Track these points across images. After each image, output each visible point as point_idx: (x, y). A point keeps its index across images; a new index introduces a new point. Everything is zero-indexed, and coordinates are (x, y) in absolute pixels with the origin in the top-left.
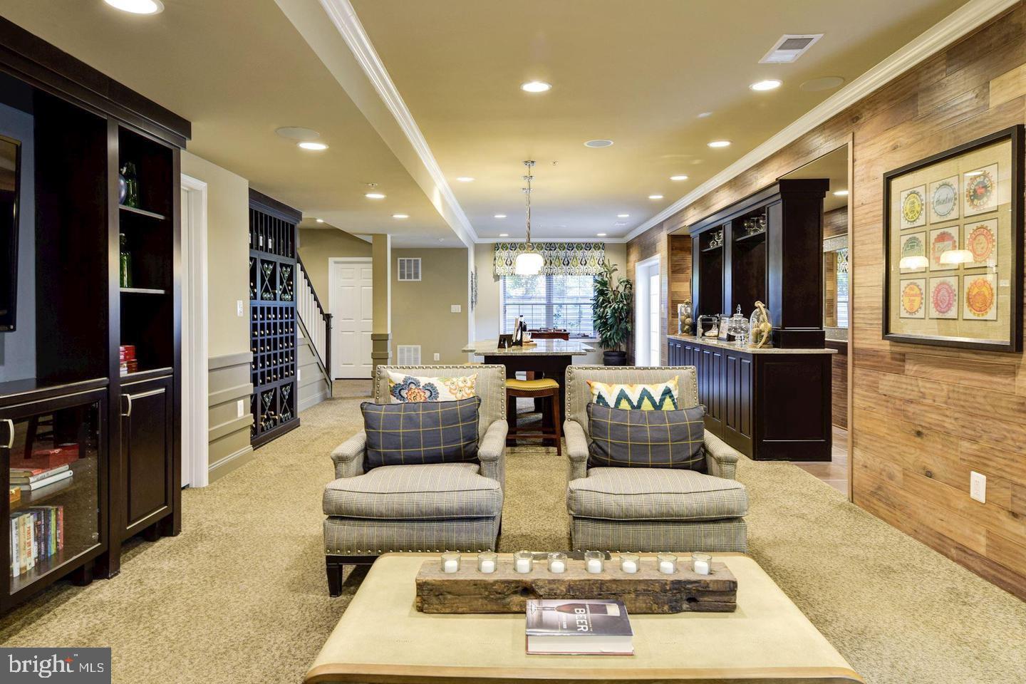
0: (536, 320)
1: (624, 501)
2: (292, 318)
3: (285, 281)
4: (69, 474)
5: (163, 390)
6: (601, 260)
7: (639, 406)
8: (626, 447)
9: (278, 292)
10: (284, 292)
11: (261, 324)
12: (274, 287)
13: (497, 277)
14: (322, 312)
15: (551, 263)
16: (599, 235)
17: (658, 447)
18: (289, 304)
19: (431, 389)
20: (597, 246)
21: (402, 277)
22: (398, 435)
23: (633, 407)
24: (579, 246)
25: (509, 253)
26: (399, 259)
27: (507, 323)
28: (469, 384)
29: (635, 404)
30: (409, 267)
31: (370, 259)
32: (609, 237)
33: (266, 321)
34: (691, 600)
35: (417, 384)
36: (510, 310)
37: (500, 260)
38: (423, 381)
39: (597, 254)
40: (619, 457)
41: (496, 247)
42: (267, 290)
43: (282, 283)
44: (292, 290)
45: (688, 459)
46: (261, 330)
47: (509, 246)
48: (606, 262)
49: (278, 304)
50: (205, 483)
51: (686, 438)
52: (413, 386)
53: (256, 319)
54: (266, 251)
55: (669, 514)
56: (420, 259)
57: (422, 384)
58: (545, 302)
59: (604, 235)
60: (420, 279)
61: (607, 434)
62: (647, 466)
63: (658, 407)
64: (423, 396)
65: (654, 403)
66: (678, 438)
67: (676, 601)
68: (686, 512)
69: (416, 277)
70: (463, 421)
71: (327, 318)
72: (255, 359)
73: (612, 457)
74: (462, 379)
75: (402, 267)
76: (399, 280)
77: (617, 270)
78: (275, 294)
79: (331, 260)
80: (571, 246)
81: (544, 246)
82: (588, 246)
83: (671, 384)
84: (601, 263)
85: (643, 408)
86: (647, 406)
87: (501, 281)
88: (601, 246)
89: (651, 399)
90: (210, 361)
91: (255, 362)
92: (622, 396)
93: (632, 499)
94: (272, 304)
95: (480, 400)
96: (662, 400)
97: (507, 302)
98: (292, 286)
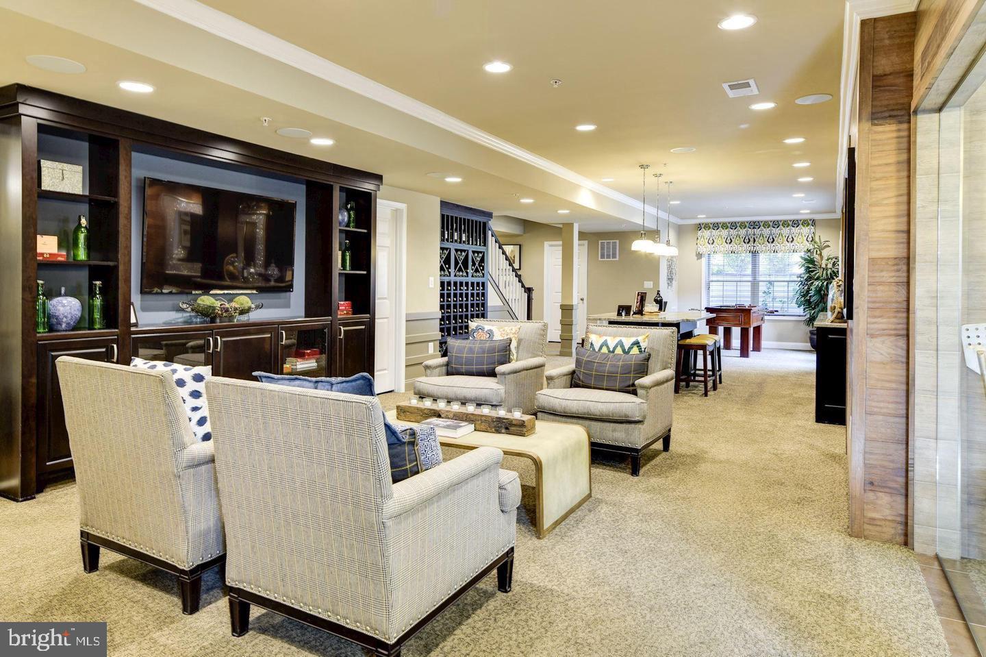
0: (740, 297)
1: (564, 403)
2: (483, 289)
3: (477, 264)
4: (315, 364)
5: (363, 327)
6: (810, 236)
7: (613, 352)
8: (591, 375)
9: (470, 271)
10: (477, 271)
11: (454, 293)
12: (466, 268)
13: (699, 256)
14: (523, 286)
15: (755, 241)
16: (802, 212)
17: (611, 376)
18: (480, 280)
19: (490, 333)
20: (805, 223)
21: (603, 256)
22: (462, 357)
23: (609, 351)
24: (786, 224)
25: (711, 232)
26: (600, 241)
27: (711, 299)
28: (514, 331)
29: (611, 350)
30: (608, 248)
31: (561, 243)
32: (811, 213)
33: (458, 292)
34: (507, 428)
35: (482, 329)
36: (713, 286)
37: (702, 239)
38: (487, 328)
39: (806, 230)
40: (587, 382)
41: (700, 227)
42: (460, 270)
43: (474, 264)
44: (483, 269)
45: (629, 386)
46: (454, 297)
47: (711, 226)
48: (817, 239)
49: (470, 279)
50: (403, 390)
51: (629, 373)
52: (480, 331)
53: (450, 290)
54: (460, 243)
55: (588, 414)
56: (617, 241)
57: (486, 330)
58: (750, 279)
59: (808, 211)
60: (617, 259)
61: (581, 367)
62: (603, 389)
63: (626, 352)
64: (485, 337)
65: (624, 351)
66: (626, 372)
67: (498, 427)
68: (598, 414)
69: (614, 256)
70: (498, 352)
71: (529, 291)
72: (442, 317)
73: (582, 382)
74: (510, 328)
75: (603, 248)
76: (600, 259)
77: (829, 246)
78: (467, 273)
79: (546, 244)
80: (776, 224)
81: (748, 225)
82: (796, 223)
83: (640, 339)
84: (810, 239)
85: (616, 352)
86: (619, 351)
87: (704, 260)
88: (810, 222)
89: (622, 346)
90: (407, 315)
91: (442, 319)
92: (605, 344)
93: (569, 403)
94: (464, 280)
95: (511, 341)
96: (630, 348)
97: (713, 278)
98: (483, 267)
